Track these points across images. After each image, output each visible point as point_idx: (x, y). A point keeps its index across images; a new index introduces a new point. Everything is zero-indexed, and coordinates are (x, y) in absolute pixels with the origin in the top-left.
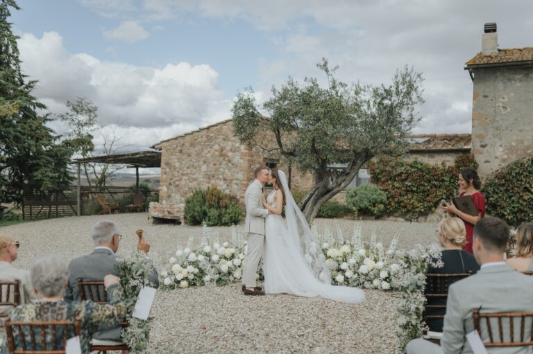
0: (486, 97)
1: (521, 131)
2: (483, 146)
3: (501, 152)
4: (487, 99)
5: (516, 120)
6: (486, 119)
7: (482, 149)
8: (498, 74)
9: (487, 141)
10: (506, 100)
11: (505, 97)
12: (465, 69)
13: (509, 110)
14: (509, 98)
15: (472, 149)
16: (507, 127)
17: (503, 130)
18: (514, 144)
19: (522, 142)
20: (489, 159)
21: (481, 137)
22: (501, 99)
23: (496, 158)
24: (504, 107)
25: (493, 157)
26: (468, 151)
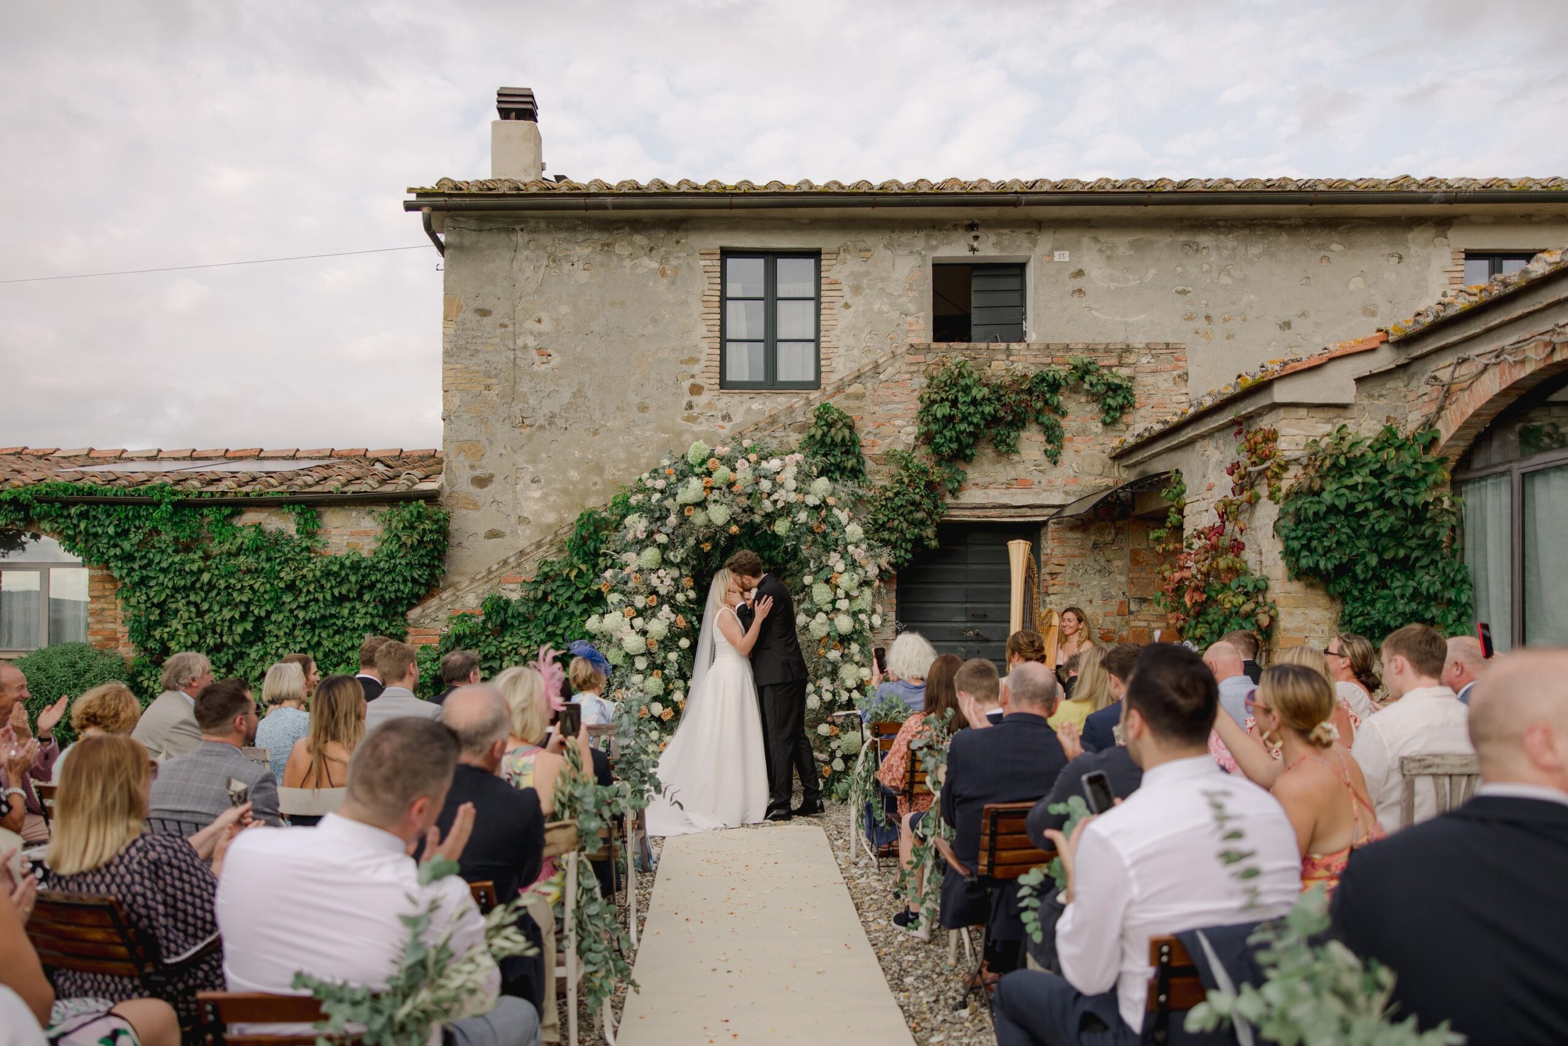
0: (484, 313)
1: (595, 433)
2: (481, 482)
3: (537, 500)
4: (486, 320)
5: (578, 393)
6: (488, 387)
7: (475, 490)
8: (521, 238)
9: (489, 465)
10: (547, 326)
11: (545, 317)
12: (409, 207)
13: (556, 360)
14: (557, 321)
15: (447, 490)
16: (553, 416)
17: (541, 427)
18: (574, 475)
19: (599, 469)
20: (499, 526)
21: (472, 449)
22: (530, 325)
23: (522, 520)
24: (541, 352)
25: (513, 520)
26: (431, 498)
